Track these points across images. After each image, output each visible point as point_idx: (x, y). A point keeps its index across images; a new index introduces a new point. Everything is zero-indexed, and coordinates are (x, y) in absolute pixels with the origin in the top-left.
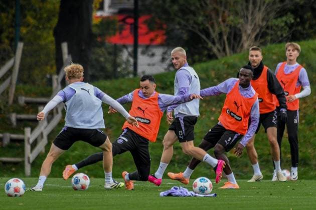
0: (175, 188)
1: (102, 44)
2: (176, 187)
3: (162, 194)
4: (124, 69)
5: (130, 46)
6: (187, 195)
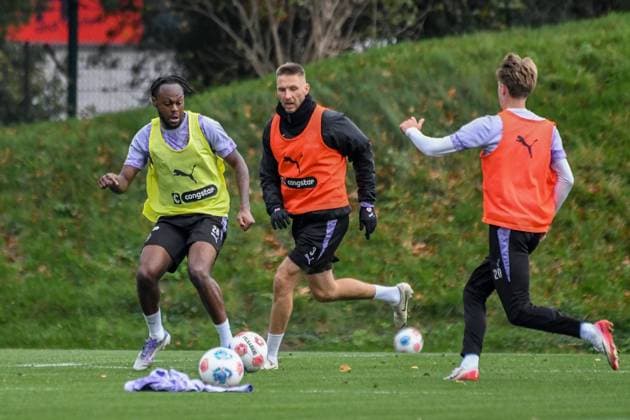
0: (158, 372)
2: (161, 370)
3: (129, 385)
4: (48, 100)
5: (60, 48)
6: (187, 389)
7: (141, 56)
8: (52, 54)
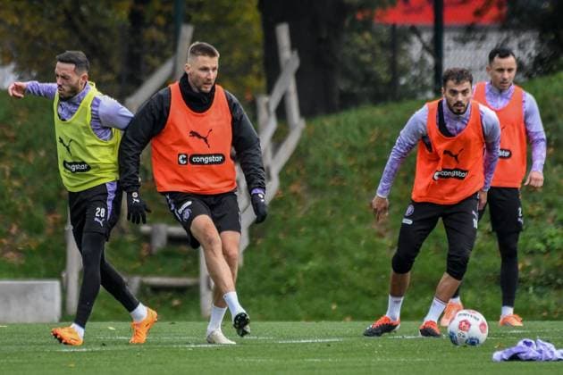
0: (525, 343)
1: (366, 25)
2: (528, 340)
3: (497, 355)
4: (415, 80)
5: (426, 29)
6: (554, 358)
7: (505, 35)
8: (419, 35)
